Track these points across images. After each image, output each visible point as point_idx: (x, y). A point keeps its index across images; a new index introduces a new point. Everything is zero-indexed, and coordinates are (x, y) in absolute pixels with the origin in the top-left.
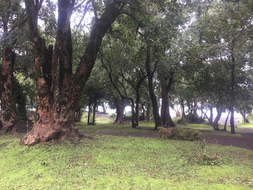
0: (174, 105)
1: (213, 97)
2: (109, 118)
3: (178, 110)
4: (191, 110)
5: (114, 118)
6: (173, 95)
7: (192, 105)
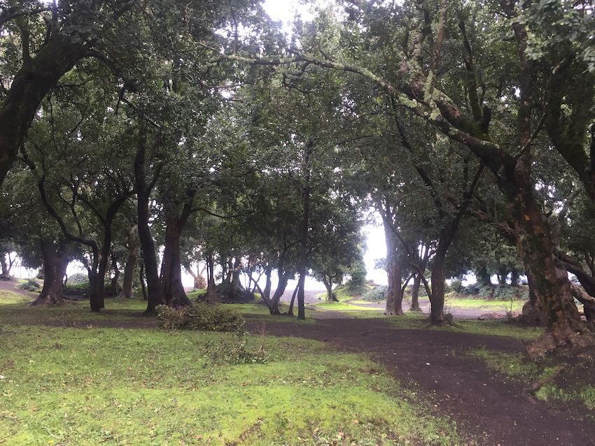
0: (191, 260)
1: (272, 247)
2: (16, 290)
3: (200, 273)
4: (229, 275)
5: (33, 290)
6: (191, 239)
7: (230, 263)
